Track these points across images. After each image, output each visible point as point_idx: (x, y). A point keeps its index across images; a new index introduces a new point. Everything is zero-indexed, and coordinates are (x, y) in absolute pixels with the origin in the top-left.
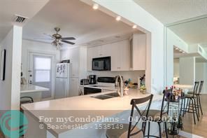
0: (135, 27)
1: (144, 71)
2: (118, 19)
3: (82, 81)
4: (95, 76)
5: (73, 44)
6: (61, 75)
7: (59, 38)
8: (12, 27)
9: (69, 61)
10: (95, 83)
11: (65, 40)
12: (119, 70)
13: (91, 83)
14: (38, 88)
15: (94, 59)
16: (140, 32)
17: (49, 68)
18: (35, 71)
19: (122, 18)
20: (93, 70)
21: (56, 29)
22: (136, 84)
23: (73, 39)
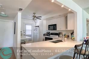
0: (69, 10)
1: (74, 30)
2: (62, 6)
3: (44, 35)
4: (49, 32)
6: (36, 32)
7: (35, 17)
8: (18, 13)
9: (39, 27)
10: (49, 35)
11: (37, 18)
12: (60, 30)
13: (48, 35)
14: (27, 37)
15: (49, 25)
16: (71, 12)
17: (31, 29)
18: (26, 30)
19: (64, 6)
20: (49, 30)
21: (34, 13)
22: (68, 36)
23: (41, 17)
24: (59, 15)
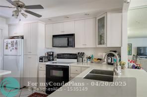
3: (41, 58)
4: (53, 53)
5: (39, 16)
9: (22, 38)
10: (53, 60)
13: (49, 60)
15: (54, 36)
20: (53, 46)
24: (86, 14)
